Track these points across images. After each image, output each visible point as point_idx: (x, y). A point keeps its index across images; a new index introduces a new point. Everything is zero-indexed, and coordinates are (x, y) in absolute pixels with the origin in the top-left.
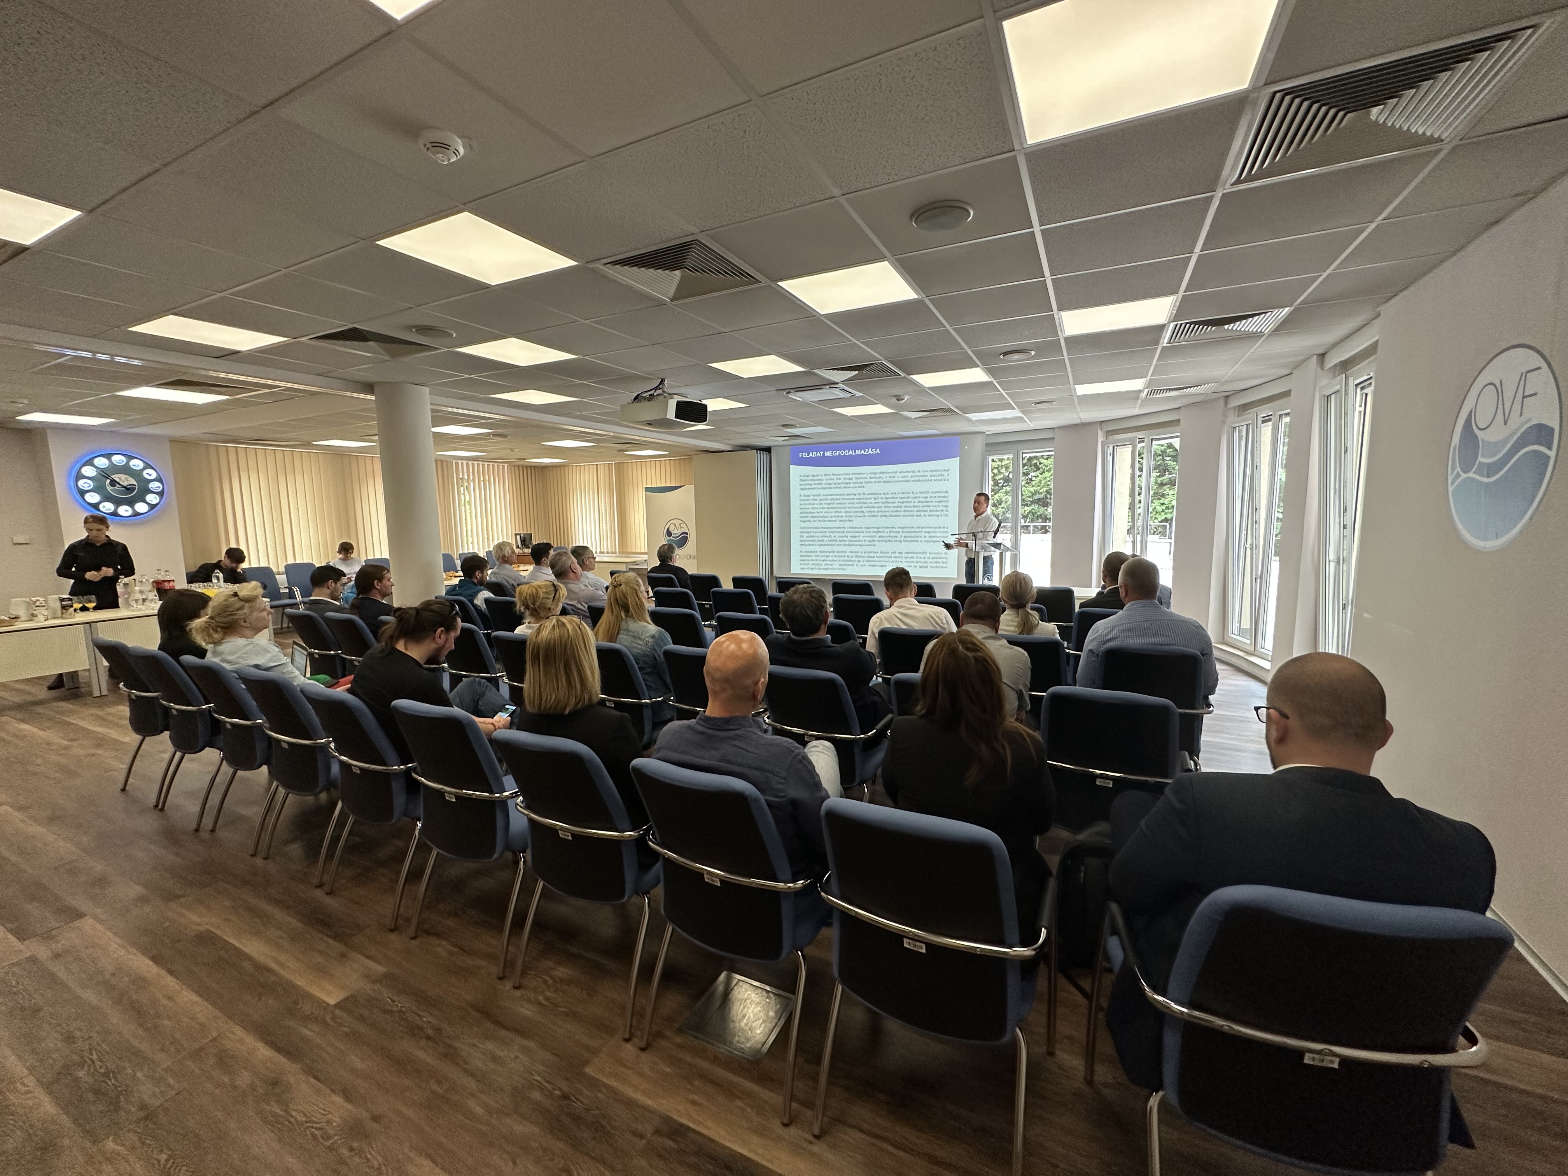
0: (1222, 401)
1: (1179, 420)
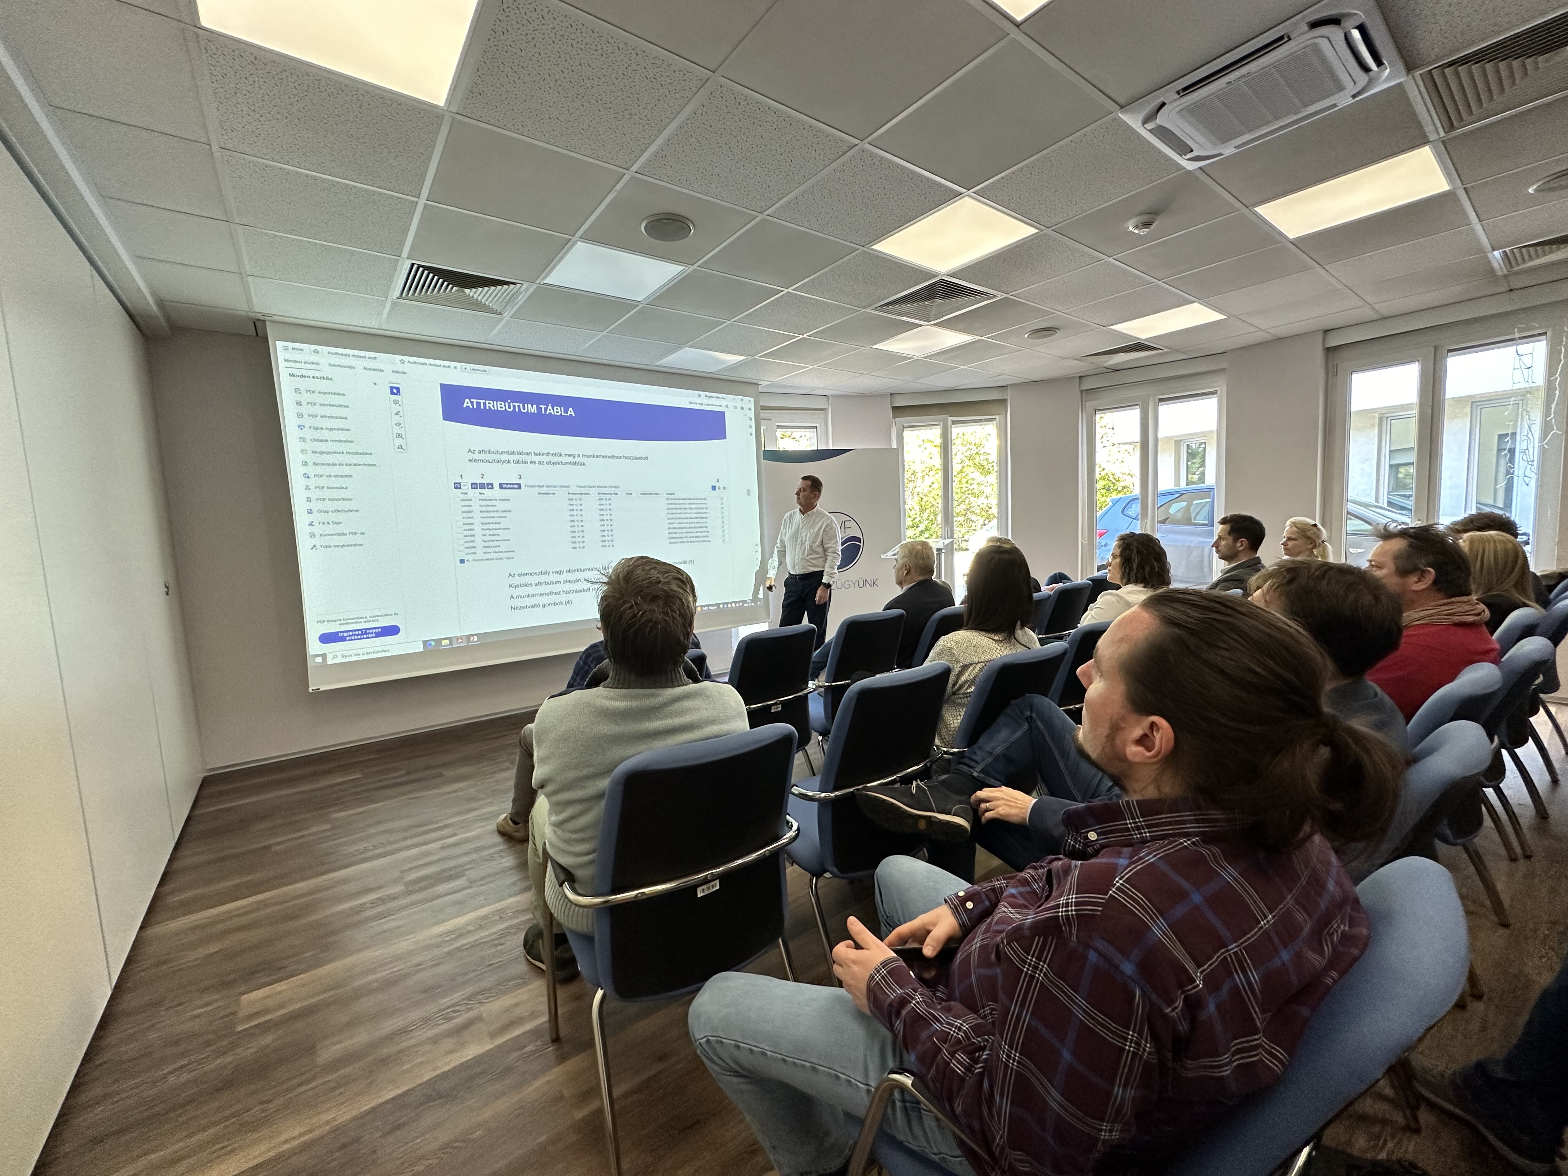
1: (1006, 400)
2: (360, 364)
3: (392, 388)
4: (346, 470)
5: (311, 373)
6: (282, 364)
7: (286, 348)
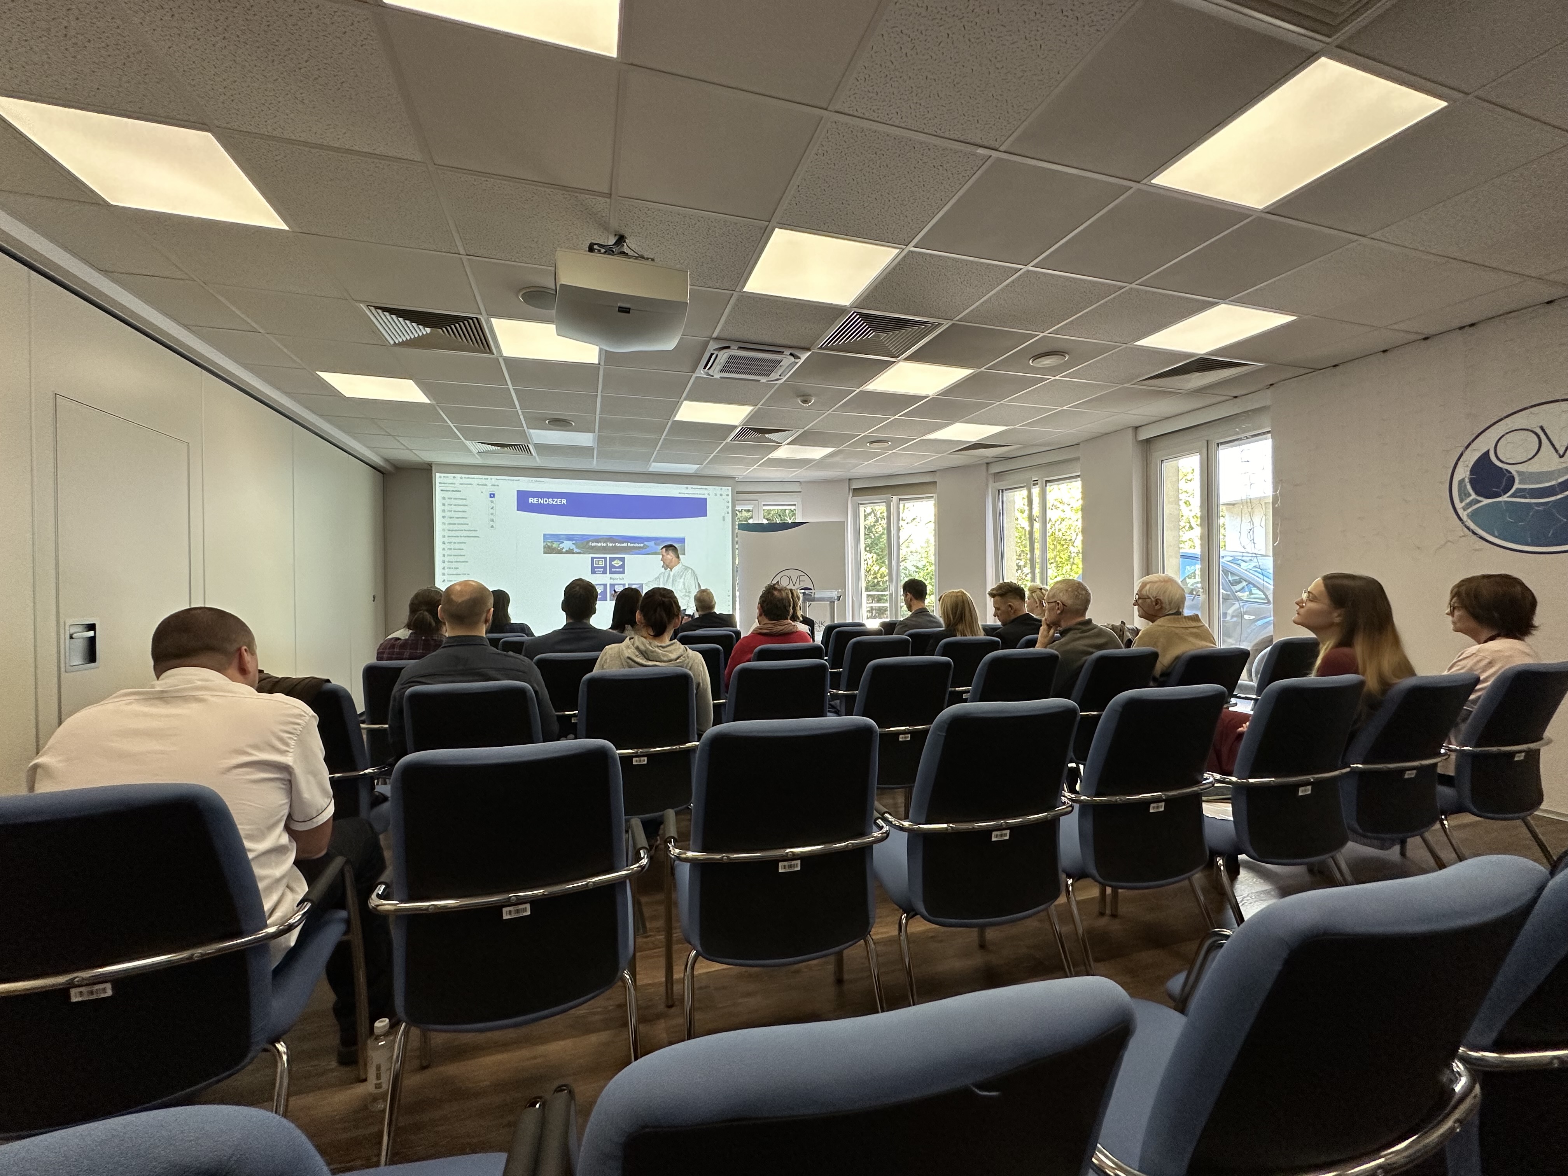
0: (984, 468)
1: (936, 482)
2: (475, 482)
3: (490, 494)
4: (462, 540)
5: (451, 489)
6: (437, 485)
7: (440, 477)
